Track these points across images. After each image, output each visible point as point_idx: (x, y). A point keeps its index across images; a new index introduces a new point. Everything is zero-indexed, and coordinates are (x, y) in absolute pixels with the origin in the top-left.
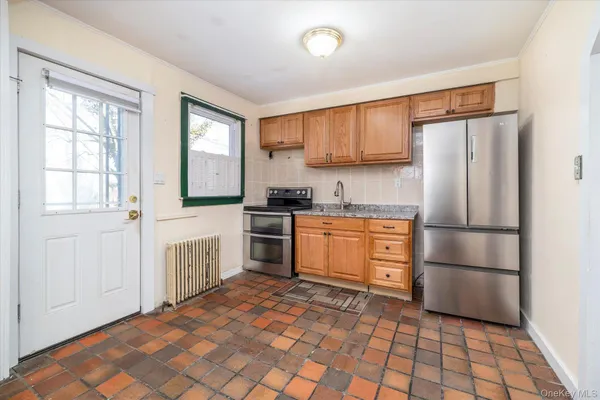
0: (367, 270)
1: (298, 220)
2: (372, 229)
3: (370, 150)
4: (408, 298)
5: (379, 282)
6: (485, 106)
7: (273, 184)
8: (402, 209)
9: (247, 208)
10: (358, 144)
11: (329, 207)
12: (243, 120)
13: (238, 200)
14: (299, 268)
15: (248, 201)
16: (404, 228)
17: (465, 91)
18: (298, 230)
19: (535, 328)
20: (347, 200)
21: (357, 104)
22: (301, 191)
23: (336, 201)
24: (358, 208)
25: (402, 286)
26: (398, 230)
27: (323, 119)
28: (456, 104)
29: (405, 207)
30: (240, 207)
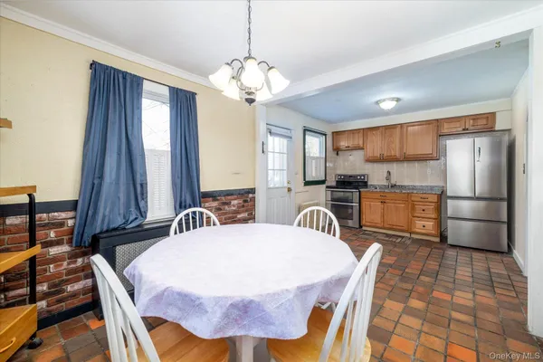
0: (410, 223)
1: (363, 194)
2: (413, 199)
3: (411, 151)
4: (438, 240)
5: (417, 230)
6: (489, 126)
7: (340, 172)
8: (432, 188)
9: (327, 187)
10: (401, 148)
11: (381, 187)
12: (325, 135)
13: (322, 182)
14: (363, 222)
15: (328, 184)
16: (435, 199)
17: (475, 117)
18: (363, 200)
19: (516, 253)
20: (393, 182)
21: (401, 124)
22: (361, 176)
23: (385, 183)
24: (401, 187)
25: (433, 232)
26: (430, 200)
27: (378, 132)
28: (469, 124)
29: (434, 187)
30: (324, 186)
